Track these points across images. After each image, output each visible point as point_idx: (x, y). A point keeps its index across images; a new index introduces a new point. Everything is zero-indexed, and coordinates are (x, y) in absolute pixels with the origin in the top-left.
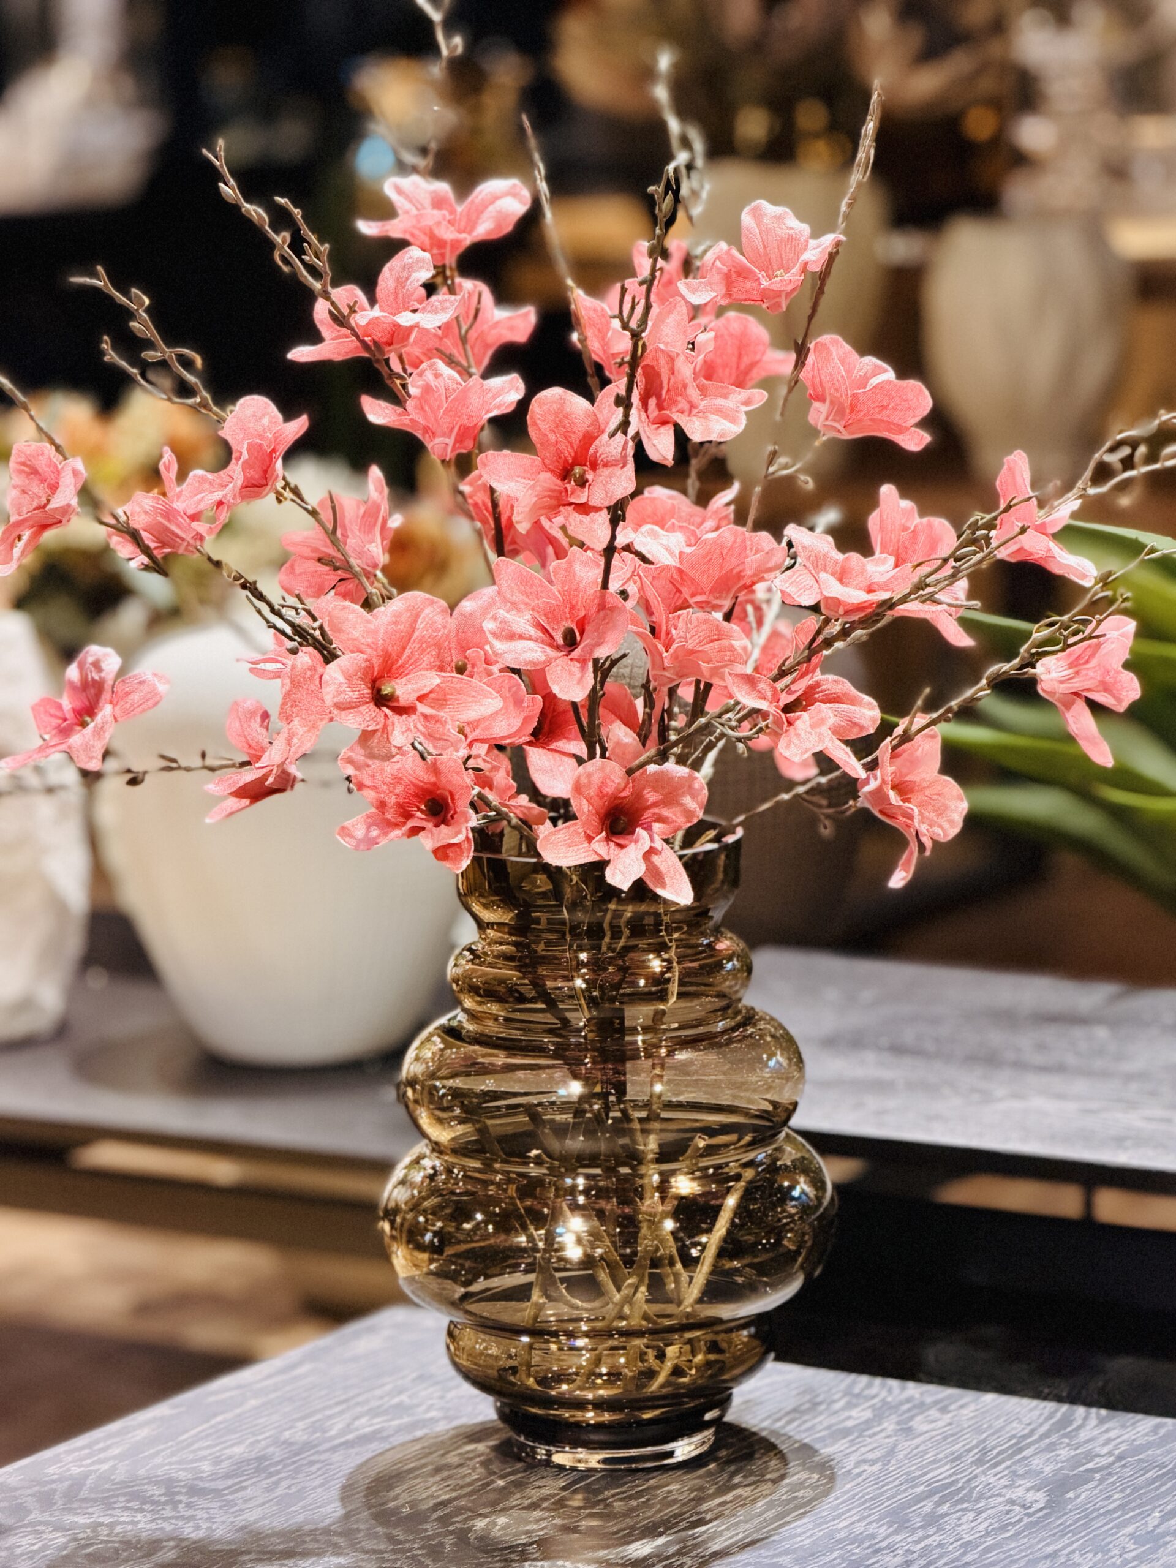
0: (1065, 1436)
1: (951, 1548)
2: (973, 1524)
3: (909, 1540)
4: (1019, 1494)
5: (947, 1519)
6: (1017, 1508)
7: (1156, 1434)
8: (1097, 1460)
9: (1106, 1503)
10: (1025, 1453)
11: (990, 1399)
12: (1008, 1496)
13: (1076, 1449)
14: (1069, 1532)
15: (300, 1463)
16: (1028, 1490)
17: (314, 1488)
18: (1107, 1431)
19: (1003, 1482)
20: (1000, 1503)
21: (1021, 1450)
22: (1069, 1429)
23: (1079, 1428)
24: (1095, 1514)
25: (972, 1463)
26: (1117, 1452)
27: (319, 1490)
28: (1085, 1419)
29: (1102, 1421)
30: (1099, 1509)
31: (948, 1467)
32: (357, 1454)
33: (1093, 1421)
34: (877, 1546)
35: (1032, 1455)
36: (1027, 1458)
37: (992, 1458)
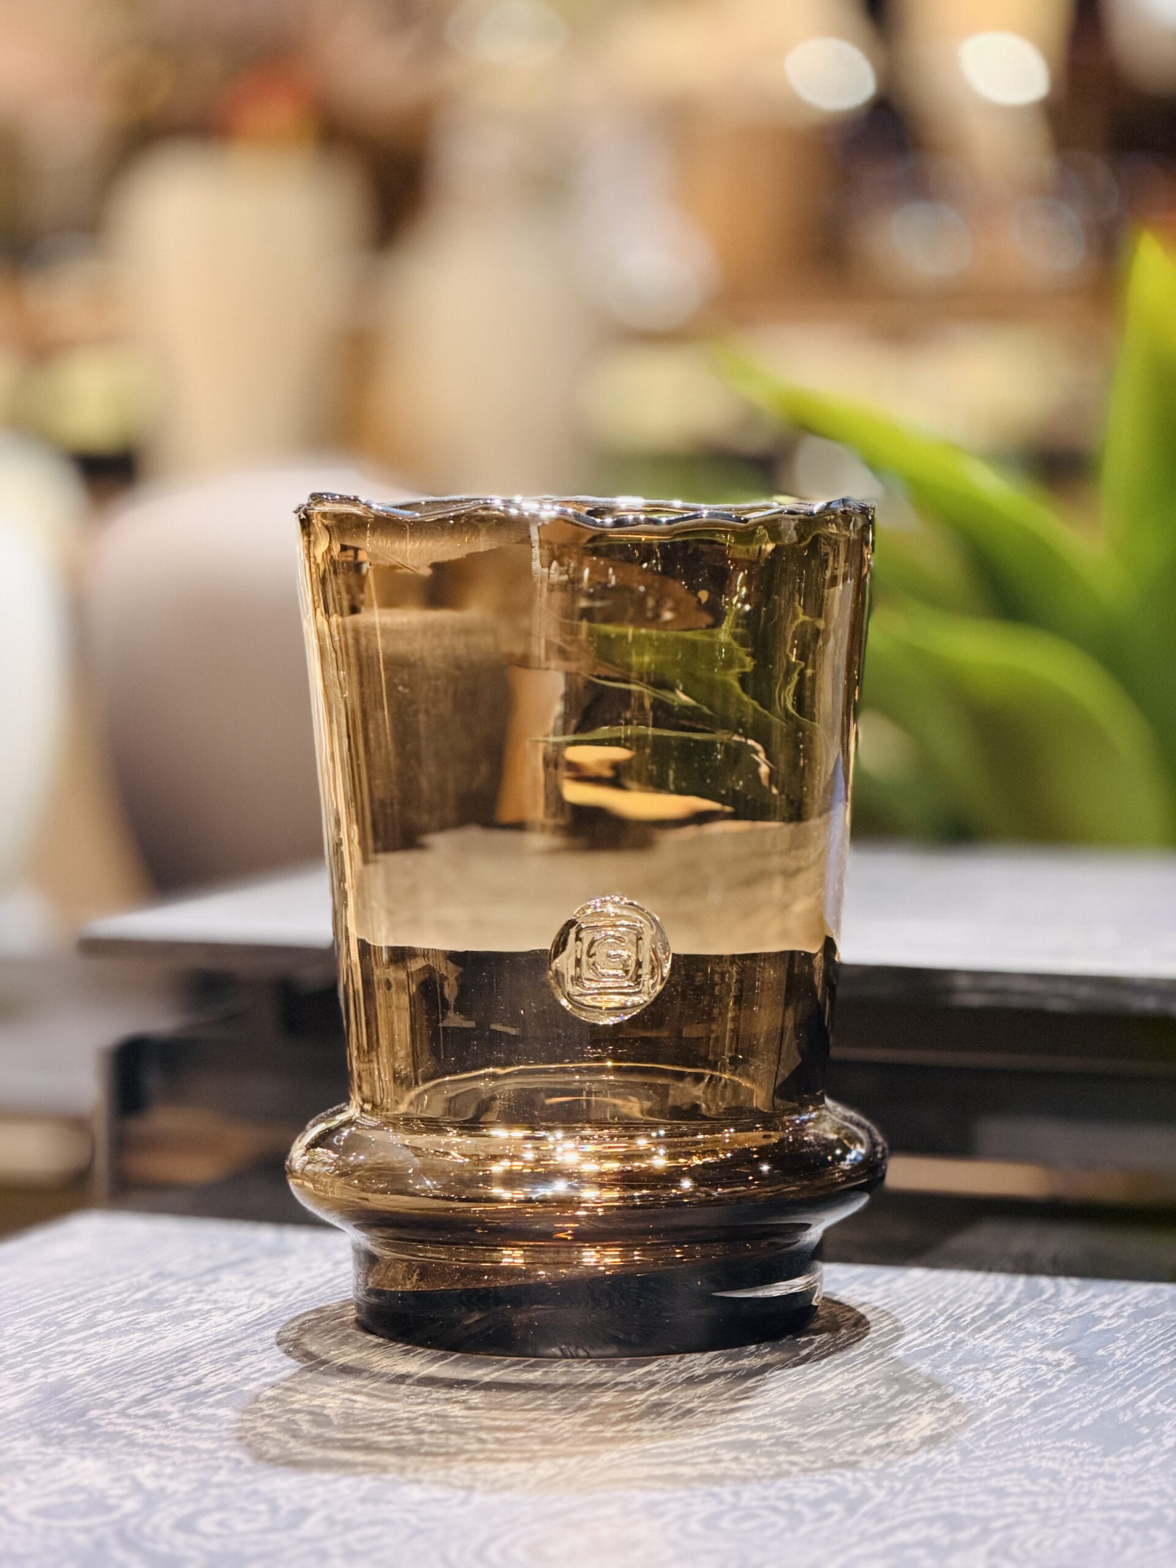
0: (1044, 1302)
1: (988, 1404)
2: (998, 1382)
3: (926, 1398)
4: (1035, 1354)
5: (959, 1378)
6: (1044, 1367)
7: (1160, 1298)
8: (1106, 1322)
9: (1153, 1359)
10: (1009, 1318)
11: (917, 1275)
12: (1021, 1357)
13: (1070, 1313)
14: (1129, 1387)
15: (46, 1353)
16: (1042, 1350)
17: (80, 1376)
18: (1094, 1296)
19: (1002, 1344)
20: (1017, 1363)
21: (1001, 1316)
22: (1044, 1297)
23: (1057, 1294)
24: (1149, 1369)
25: (946, 1329)
26: (1125, 1314)
27: (89, 1378)
28: (1057, 1286)
29: (1079, 1291)
30: (1151, 1364)
31: (918, 1333)
32: (119, 1343)
33: (1070, 1291)
34: (889, 1405)
35: (1019, 1320)
36: (1015, 1323)
37: (970, 1324)
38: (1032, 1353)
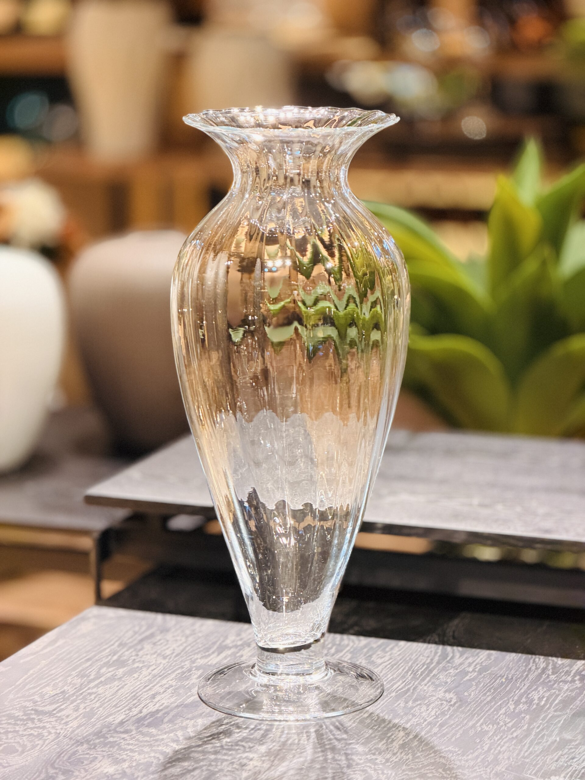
0: (448, 662)
1: (424, 725)
5: (414, 710)
7: (490, 660)
8: (470, 675)
9: (485, 697)
10: (434, 673)
12: (437, 697)
13: (457, 669)
14: (475, 714)
16: (445, 692)
18: (467, 658)
19: (431, 689)
20: (436, 700)
21: (431, 671)
22: (448, 659)
23: (452, 658)
24: (483, 704)
25: (411, 679)
26: (477, 670)
28: (453, 652)
29: (461, 655)
30: (484, 701)
31: (401, 682)
33: (458, 655)
35: (438, 673)
36: (436, 675)
37: (420, 677)
38: (441, 694)
